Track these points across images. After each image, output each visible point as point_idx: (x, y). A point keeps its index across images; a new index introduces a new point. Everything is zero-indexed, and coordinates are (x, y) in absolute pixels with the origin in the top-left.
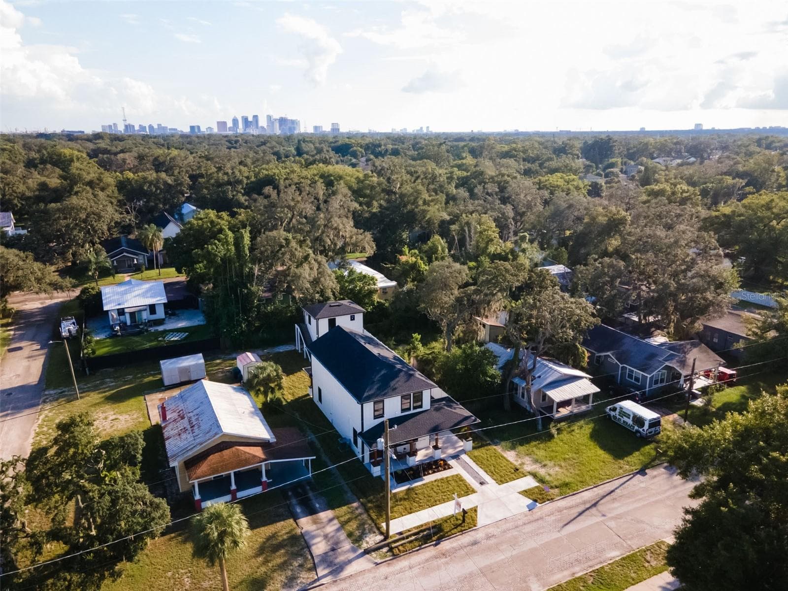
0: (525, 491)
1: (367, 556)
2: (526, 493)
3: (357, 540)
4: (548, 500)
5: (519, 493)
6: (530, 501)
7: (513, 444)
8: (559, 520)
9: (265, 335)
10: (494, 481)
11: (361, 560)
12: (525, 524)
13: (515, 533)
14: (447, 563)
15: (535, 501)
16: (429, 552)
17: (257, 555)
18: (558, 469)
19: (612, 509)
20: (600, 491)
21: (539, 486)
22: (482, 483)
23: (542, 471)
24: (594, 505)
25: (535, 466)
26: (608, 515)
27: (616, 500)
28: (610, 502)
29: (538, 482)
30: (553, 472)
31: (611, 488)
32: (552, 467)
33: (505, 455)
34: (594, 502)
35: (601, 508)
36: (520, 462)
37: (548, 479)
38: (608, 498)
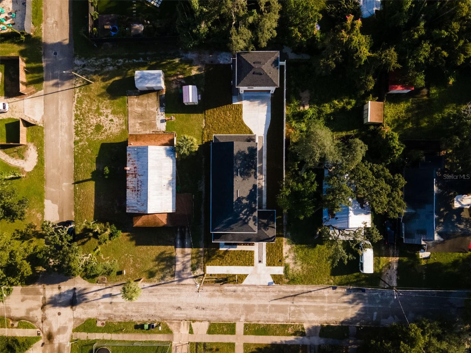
0: (274, 275)
1: (194, 279)
2: (274, 276)
3: (194, 269)
4: (279, 284)
5: (271, 275)
6: (272, 281)
8: (274, 296)
10: (266, 263)
11: (191, 279)
12: (260, 291)
13: (253, 294)
14: (220, 296)
15: (274, 282)
16: (217, 287)
18: (300, 268)
19: (300, 301)
20: (305, 288)
21: (282, 275)
22: (260, 262)
23: (291, 266)
24: (295, 296)
25: (291, 261)
26: (295, 304)
27: (307, 297)
28: (303, 297)
29: (284, 273)
30: (295, 269)
31: (312, 290)
32: (298, 265)
33: (284, 247)
34: (297, 293)
35: (296, 298)
36: (287, 255)
37: (290, 272)
38: (305, 294)
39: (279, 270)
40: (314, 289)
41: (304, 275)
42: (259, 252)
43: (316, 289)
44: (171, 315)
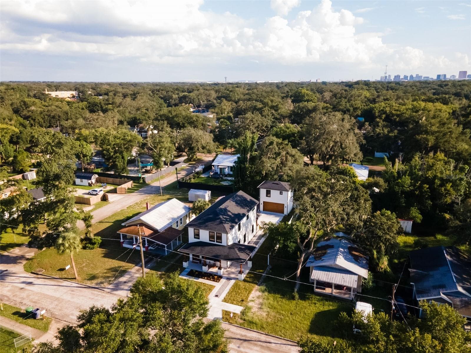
0: (226, 311)
2: (226, 313)
4: (229, 322)
5: (223, 310)
7: (266, 290)
9: (254, 192)
10: (223, 299)
11: (126, 292)
15: (223, 318)
17: (108, 270)
18: (264, 314)
19: (249, 348)
20: (263, 338)
21: (237, 314)
22: (217, 296)
23: (254, 310)
24: (245, 340)
25: (257, 306)
26: (242, 349)
27: (262, 347)
28: (256, 345)
29: (241, 312)
30: (258, 314)
31: (272, 341)
32: (263, 311)
33: (253, 292)
34: (250, 339)
35: (245, 344)
36: (253, 299)
37: (250, 314)
38: (259, 343)
39: (237, 309)
40: (277, 342)
41: (267, 322)
42: (220, 288)
43: (279, 343)
44: (68, 316)
